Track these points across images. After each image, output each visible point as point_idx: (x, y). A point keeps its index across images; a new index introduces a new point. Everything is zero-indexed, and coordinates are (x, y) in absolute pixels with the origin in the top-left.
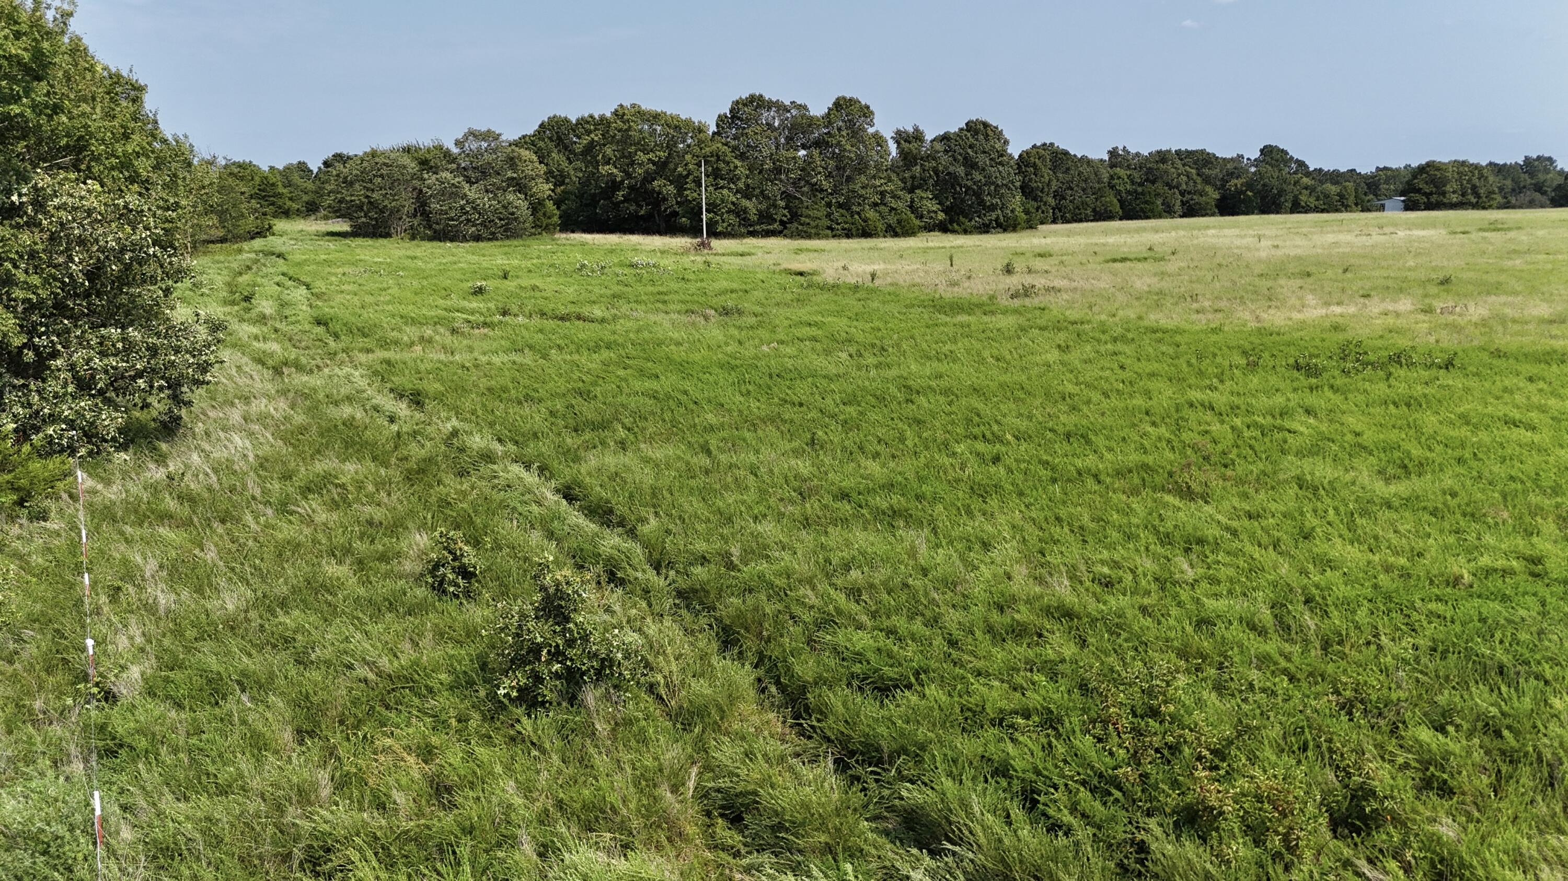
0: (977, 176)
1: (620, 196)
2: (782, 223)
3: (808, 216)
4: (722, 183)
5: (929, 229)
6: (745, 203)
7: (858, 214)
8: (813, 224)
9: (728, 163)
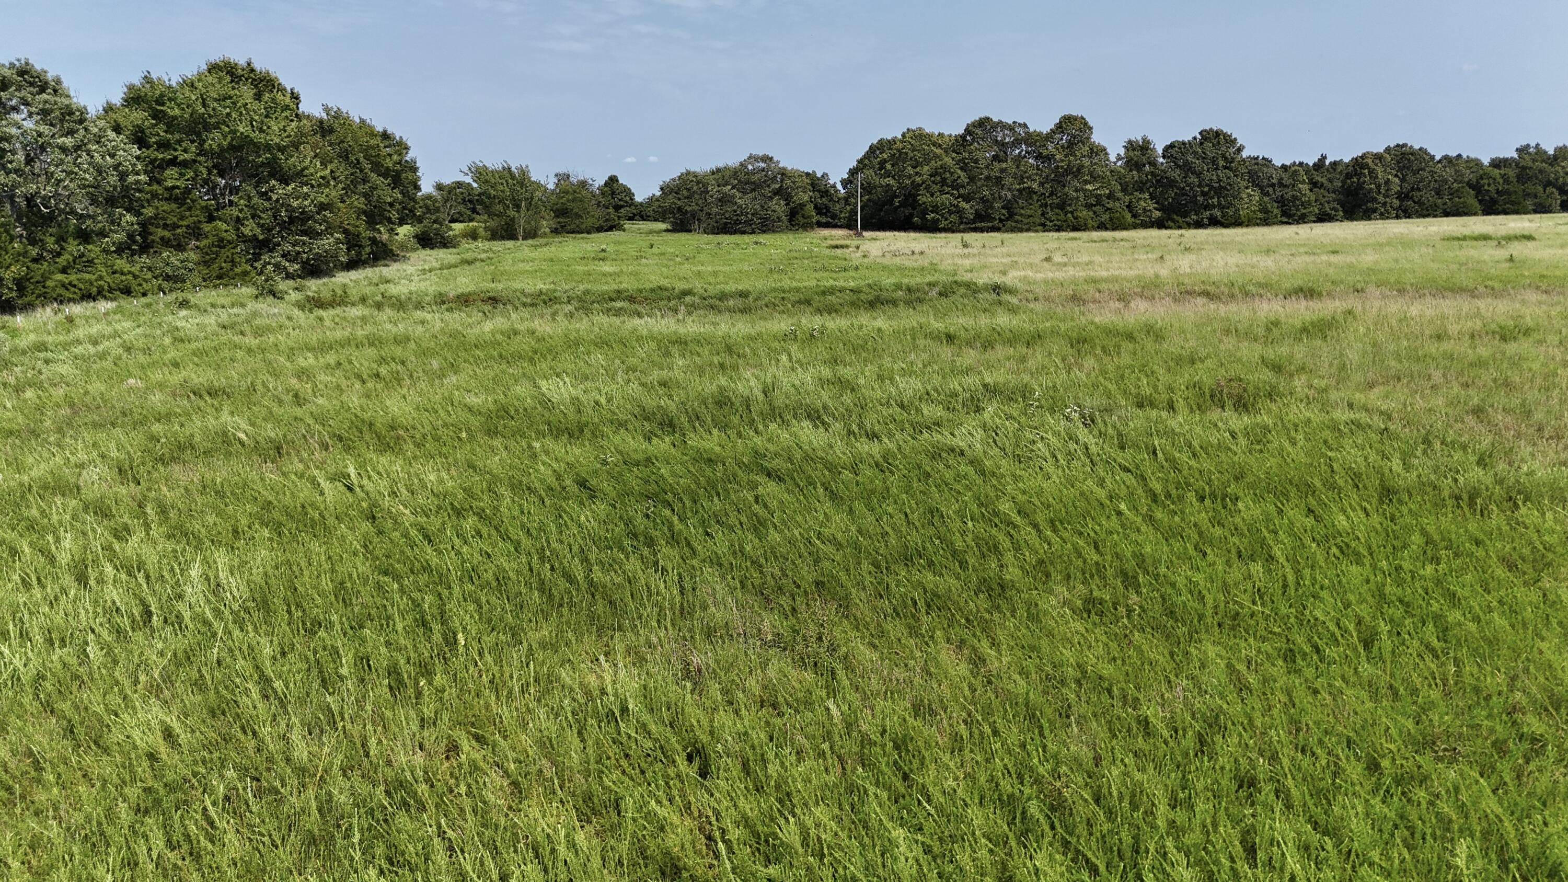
0: (1193, 179)
1: (897, 202)
2: (1001, 220)
3: (1021, 215)
4: (946, 189)
5: (1145, 225)
6: (963, 205)
7: (1072, 213)
8: (1025, 221)
9: (952, 174)
